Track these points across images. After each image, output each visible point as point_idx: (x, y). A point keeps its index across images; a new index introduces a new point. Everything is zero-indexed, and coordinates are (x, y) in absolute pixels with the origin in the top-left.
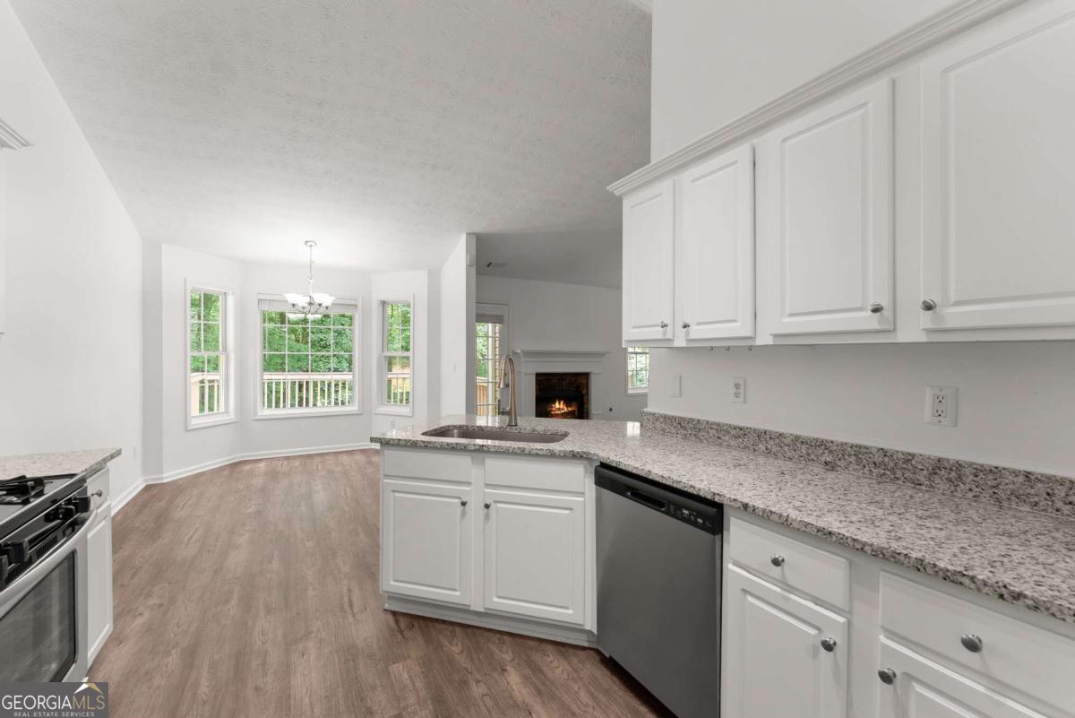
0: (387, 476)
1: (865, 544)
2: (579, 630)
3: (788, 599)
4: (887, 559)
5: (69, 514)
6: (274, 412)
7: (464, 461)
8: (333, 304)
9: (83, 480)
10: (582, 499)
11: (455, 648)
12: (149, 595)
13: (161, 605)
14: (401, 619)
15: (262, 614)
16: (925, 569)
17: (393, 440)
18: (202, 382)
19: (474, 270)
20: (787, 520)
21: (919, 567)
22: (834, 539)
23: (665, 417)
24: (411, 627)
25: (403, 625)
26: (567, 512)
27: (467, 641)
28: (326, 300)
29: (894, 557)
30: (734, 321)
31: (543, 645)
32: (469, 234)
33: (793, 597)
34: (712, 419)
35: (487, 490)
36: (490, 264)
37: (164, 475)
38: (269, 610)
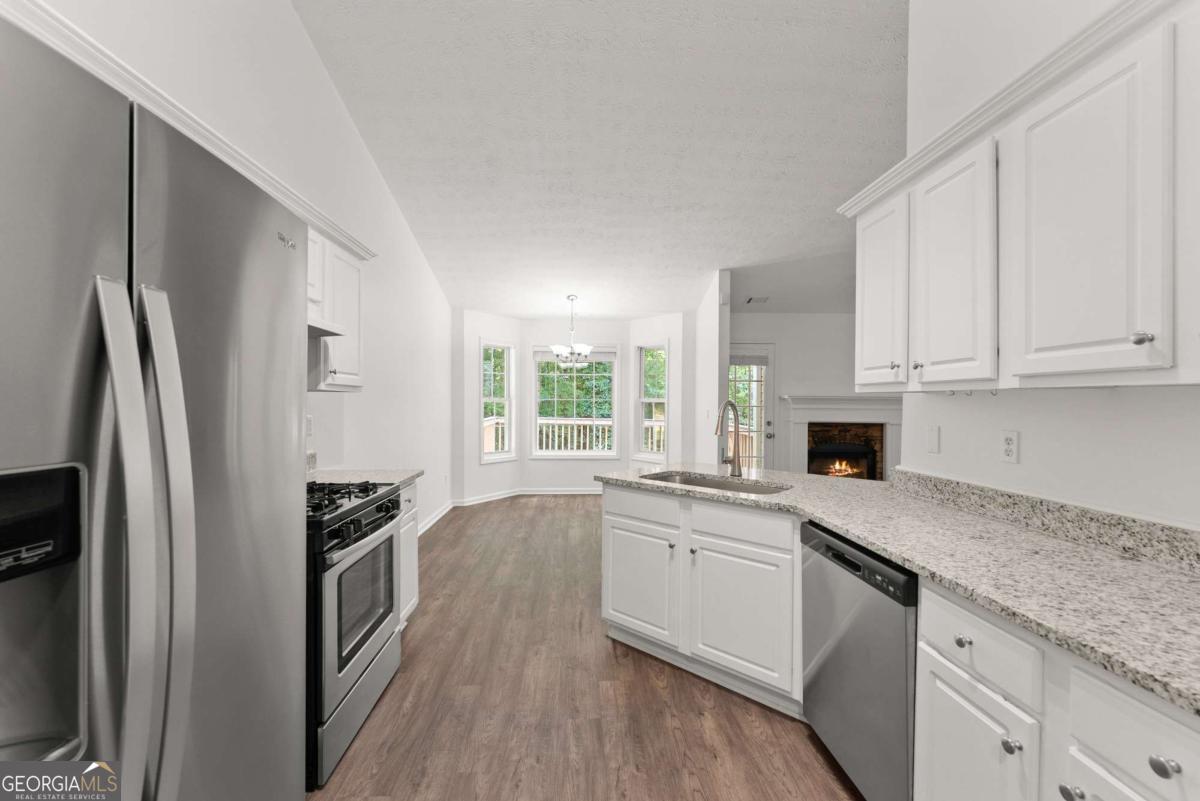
0: (607, 512)
1: (1049, 630)
2: (785, 697)
3: (975, 689)
4: (1071, 650)
5: (388, 510)
6: (545, 453)
7: (672, 505)
8: (592, 353)
9: (397, 489)
10: (789, 557)
11: (661, 683)
12: (444, 587)
13: (450, 595)
14: (619, 647)
15: (514, 617)
16: (1112, 667)
17: (613, 479)
18: (497, 424)
19: (728, 309)
20: (972, 595)
21: (1106, 664)
22: (1018, 621)
23: (919, 477)
24: (626, 656)
25: (619, 652)
26: (773, 568)
27: (673, 681)
28: (584, 349)
29: (1079, 650)
30: (971, 359)
31: (749, 704)
32: (721, 271)
33: (981, 687)
34: (974, 482)
35: (694, 536)
36: (750, 300)
37: (465, 500)
38: (519, 615)
